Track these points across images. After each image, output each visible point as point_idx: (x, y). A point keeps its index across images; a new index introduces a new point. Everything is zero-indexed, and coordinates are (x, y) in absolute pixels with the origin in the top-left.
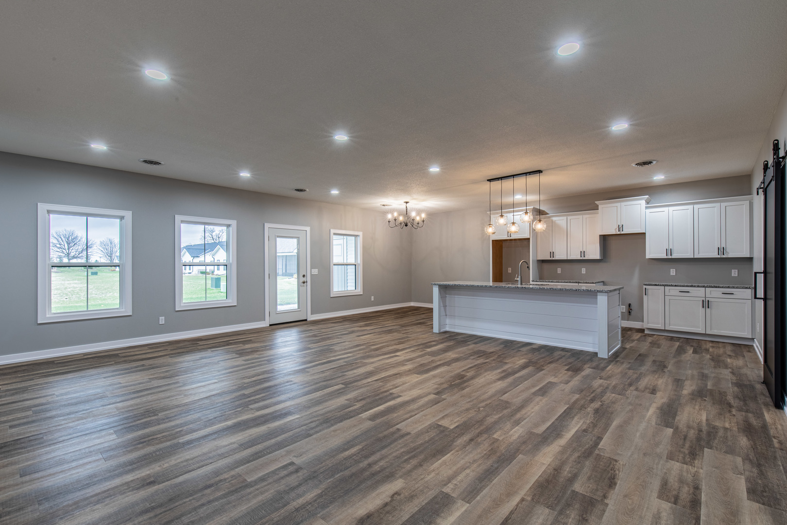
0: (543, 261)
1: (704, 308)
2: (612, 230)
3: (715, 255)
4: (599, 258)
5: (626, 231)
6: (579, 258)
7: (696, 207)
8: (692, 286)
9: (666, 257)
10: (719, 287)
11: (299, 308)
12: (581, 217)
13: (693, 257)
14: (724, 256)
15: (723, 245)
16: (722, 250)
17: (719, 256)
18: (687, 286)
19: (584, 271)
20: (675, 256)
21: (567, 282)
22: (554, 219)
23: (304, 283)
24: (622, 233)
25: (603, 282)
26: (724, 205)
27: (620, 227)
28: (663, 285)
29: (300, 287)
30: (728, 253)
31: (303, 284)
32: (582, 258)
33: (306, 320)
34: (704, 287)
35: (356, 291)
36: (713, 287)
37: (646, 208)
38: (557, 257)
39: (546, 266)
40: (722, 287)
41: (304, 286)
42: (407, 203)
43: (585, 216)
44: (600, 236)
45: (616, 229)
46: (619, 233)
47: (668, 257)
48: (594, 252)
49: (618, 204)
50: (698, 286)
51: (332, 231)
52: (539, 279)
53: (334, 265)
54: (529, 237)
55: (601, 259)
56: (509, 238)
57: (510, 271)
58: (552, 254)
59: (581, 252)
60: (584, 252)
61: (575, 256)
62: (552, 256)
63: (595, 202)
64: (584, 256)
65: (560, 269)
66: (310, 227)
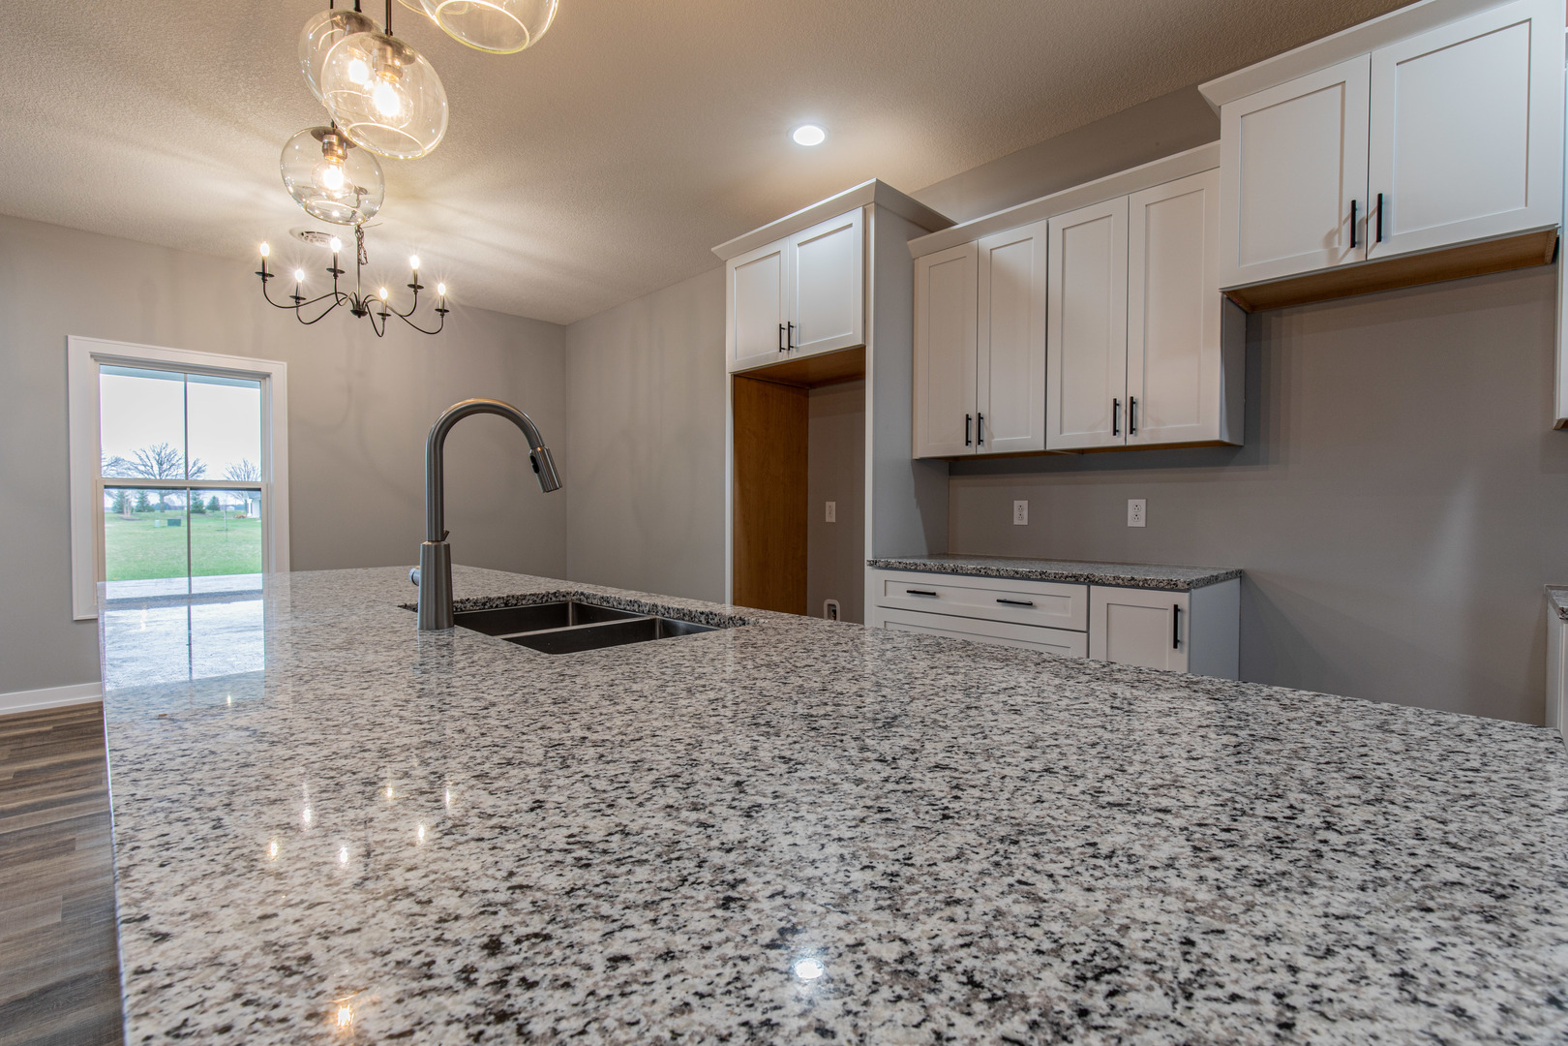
0: (955, 466)
2: (1309, 251)
4: (1215, 436)
5: (1404, 239)
6: (1104, 438)
12: (1116, 206)
19: (1136, 513)
21: (1026, 577)
22: (987, 242)
24: (1378, 253)
25: (1240, 574)
27: (1366, 218)
32: (1117, 441)
38: (1002, 439)
39: (968, 492)
43: (1140, 198)
44: (1228, 294)
45: (1329, 239)
46: (1353, 258)
49: (1352, 69)
51: (80, 347)
52: (925, 552)
53: (106, 487)
54: (859, 342)
55: (1226, 439)
56: (784, 357)
57: (831, 517)
58: (975, 425)
59: (1116, 404)
60: (1132, 402)
61: (1088, 429)
62: (973, 437)
63: (1201, 87)
64: (1132, 430)
65: (1020, 506)
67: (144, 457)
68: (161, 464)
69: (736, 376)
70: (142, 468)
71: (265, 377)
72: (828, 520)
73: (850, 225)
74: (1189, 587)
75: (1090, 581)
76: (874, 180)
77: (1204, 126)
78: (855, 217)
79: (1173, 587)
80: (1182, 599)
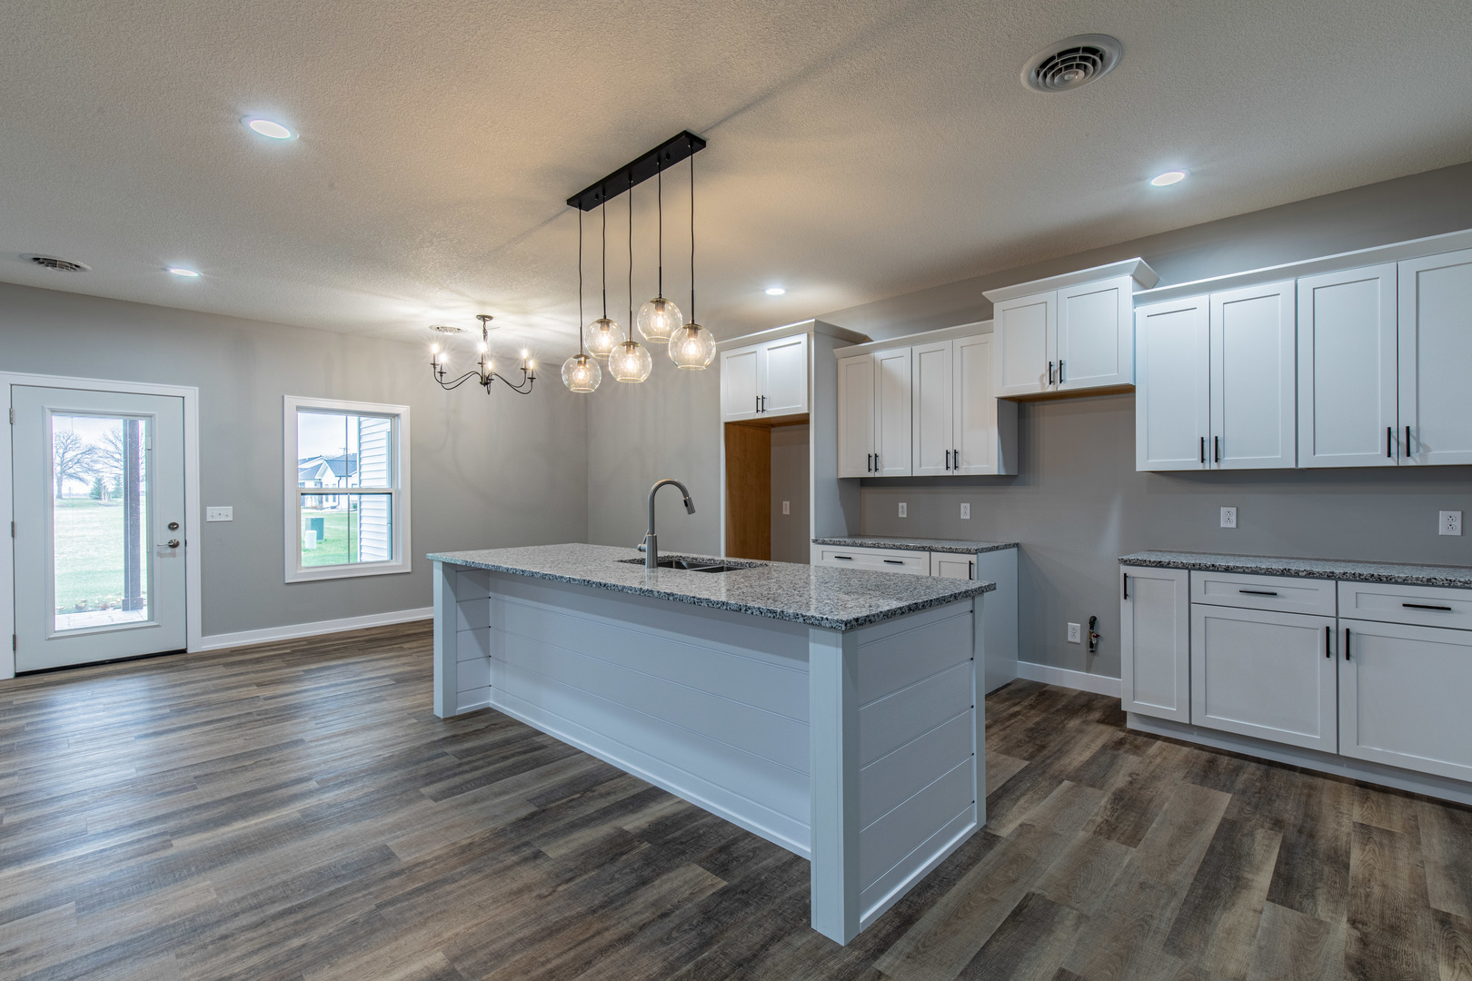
0: (864, 482)
1: (1333, 657)
2: (1034, 384)
3: (1376, 457)
4: (994, 471)
5: (1071, 382)
6: (941, 471)
7: (1306, 283)
8: (1285, 573)
9: (1200, 467)
10: (1389, 580)
11: (152, 616)
12: (946, 344)
13: (1294, 466)
14: (1410, 462)
15: (1408, 419)
16: (1403, 439)
17: (1391, 462)
18: (1269, 572)
19: (965, 511)
20: (1230, 462)
21: (899, 548)
22: (879, 355)
23: (174, 545)
24: (1062, 388)
25: (1017, 545)
26: (1409, 267)
27: (1055, 371)
28: (1184, 567)
29: (157, 559)
30: (1427, 449)
31: (170, 550)
32: (949, 473)
33: (184, 651)
34: (1331, 576)
35: (393, 563)
36: (1366, 580)
37: (1138, 300)
38: (889, 469)
39: (871, 497)
40: (1405, 582)
41: (174, 555)
42: (484, 318)
43: (959, 342)
44: (1002, 400)
45: (1042, 377)
46: (1050, 389)
47: (1207, 468)
48: (984, 456)
49: (1049, 296)
50: (1310, 575)
51: (291, 401)
52: (846, 534)
53: (302, 494)
54: (806, 412)
55: (1003, 473)
56: (760, 416)
57: (786, 511)
58: (873, 460)
59: (947, 453)
60: (956, 452)
61: (933, 466)
62: (873, 467)
63: (983, 293)
64: (956, 467)
65: (903, 506)
66: (197, 388)
69: (727, 425)
71: (394, 416)
72: (784, 513)
73: (800, 343)
74: (977, 552)
75: (931, 550)
76: (814, 320)
77: (985, 312)
78: (803, 338)
79: (969, 552)
80: (973, 558)
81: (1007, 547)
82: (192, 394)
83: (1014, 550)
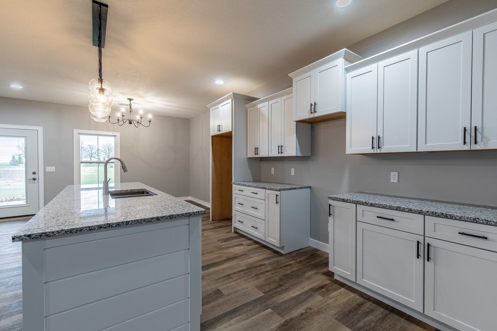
1: (421, 258)
2: (306, 115)
3: (456, 144)
4: (295, 155)
5: (320, 112)
7: (423, 50)
8: (398, 209)
9: (372, 151)
10: (452, 217)
11: (27, 203)
12: (280, 99)
13: (415, 151)
14: (477, 147)
15: (477, 122)
16: (473, 134)
17: (466, 148)
18: (391, 208)
19: (293, 172)
20: (386, 148)
21: (258, 187)
23: (35, 179)
24: (315, 116)
25: (310, 187)
26: (479, 32)
27: (313, 107)
28: (353, 202)
29: (28, 184)
30: (488, 139)
31: (33, 181)
32: (280, 155)
34: (420, 212)
36: (439, 216)
37: (347, 70)
38: (262, 154)
39: (263, 165)
40: (460, 219)
41: (34, 183)
42: (130, 100)
43: (283, 98)
44: (299, 122)
45: (309, 111)
46: (311, 116)
47: (375, 152)
49: (312, 73)
50: (410, 211)
51: (76, 131)
52: (252, 180)
53: (81, 163)
54: (231, 130)
56: (219, 133)
58: (256, 150)
59: (279, 146)
60: (282, 146)
61: (275, 153)
62: (257, 153)
63: (289, 75)
64: (282, 153)
65: (273, 169)
66: (42, 127)
67: (105, 148)
68: (109, 150)
69: (212, 137)
70: (104, 151)
71: (115, 136)
73: (229, 103)
74: (280, 190)
75: (265, 188)
76: (232, 93)
77: (289, 83)
78: (230, 101)
79: (276, 190)
80: (278, 193)
81: (307, 187)
82: (40, 129)
83: (309, 189)
